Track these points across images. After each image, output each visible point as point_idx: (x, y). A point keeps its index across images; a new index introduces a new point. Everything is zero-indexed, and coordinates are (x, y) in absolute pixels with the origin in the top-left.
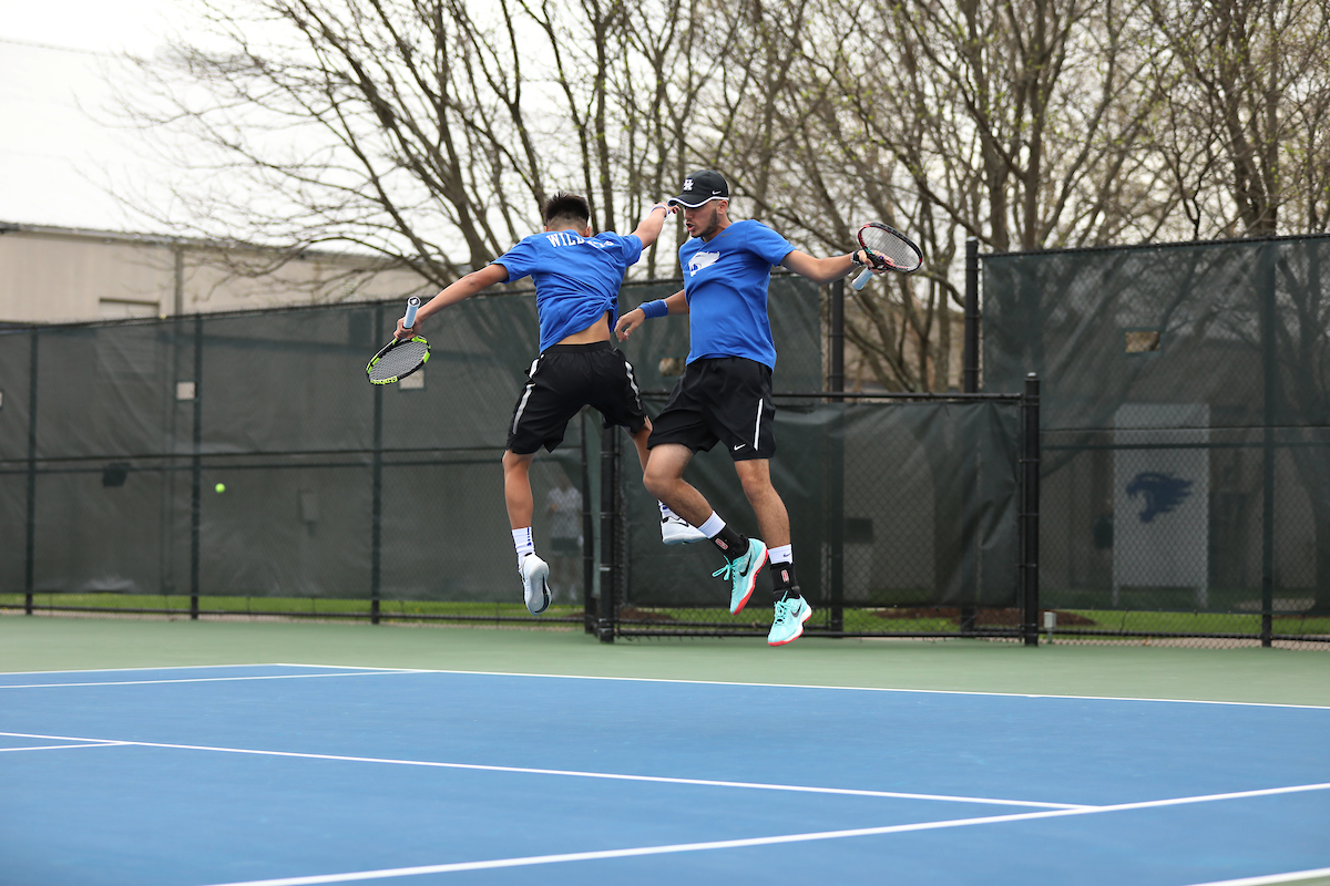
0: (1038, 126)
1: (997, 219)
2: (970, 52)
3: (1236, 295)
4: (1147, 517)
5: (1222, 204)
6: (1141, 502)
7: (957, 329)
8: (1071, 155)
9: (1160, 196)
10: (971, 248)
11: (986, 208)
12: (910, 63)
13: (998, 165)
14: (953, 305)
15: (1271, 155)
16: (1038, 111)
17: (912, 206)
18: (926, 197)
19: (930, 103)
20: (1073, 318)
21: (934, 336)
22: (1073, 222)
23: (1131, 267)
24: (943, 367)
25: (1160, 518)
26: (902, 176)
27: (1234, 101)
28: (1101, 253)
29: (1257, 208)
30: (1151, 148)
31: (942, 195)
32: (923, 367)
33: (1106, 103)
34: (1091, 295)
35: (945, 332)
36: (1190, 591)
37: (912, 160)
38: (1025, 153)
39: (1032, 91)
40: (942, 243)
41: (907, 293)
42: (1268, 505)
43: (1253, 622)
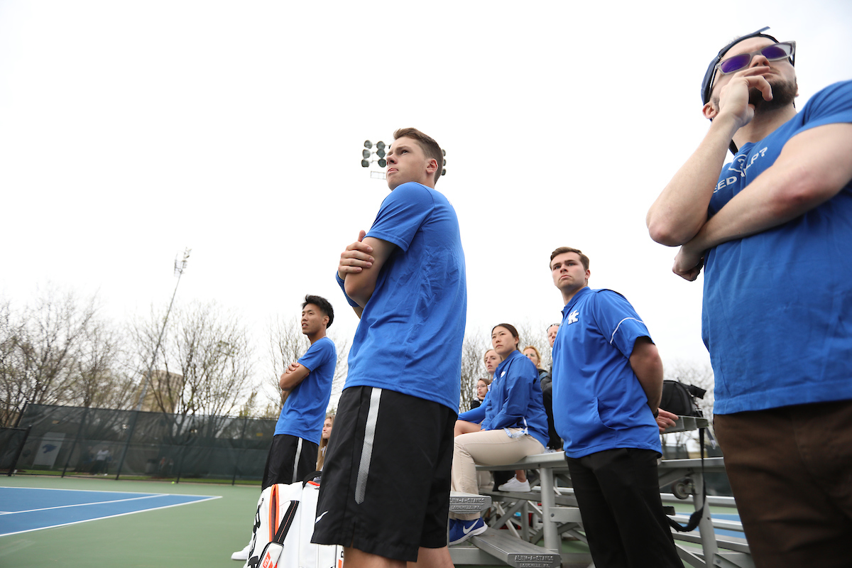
0: (49, 383)
1: (34, 397)
2: (40, 368)
3: (79, 416)
4: (45, 452)
5: (82, 400)
6: (45, 450)
7: (17, 416)
8: (54, 389)
9: (70, 397)
10: (26, 402)
11: (32, 395)
12: (27, 369)
13: (38, 387)
14: (18, 411)
15: (93, 394)
16: (50, 380)
17: (16, 393)
18: (20, 391)
19: (28, 375)
20: (43, 416)
21: (11, 416)
22: (50, 399)
23: (59, 409)
24: (11, 422)
25: (47, 453)
26: (16, 387)
27: (89, 385)
28: (54, 406)
29: (87, 403)
30: (71, 390)
31: (24, 391)
32: (6, 422)
33: (64, 381)
34: (49, 413)
35: (14, 416)
36: (49, 466)
37: (20, 384)
38: (45, 387)
39: (51, 377)
40: (20, 399)
41: (8, 408)
42: (71, 453)
43: (61, 473)
